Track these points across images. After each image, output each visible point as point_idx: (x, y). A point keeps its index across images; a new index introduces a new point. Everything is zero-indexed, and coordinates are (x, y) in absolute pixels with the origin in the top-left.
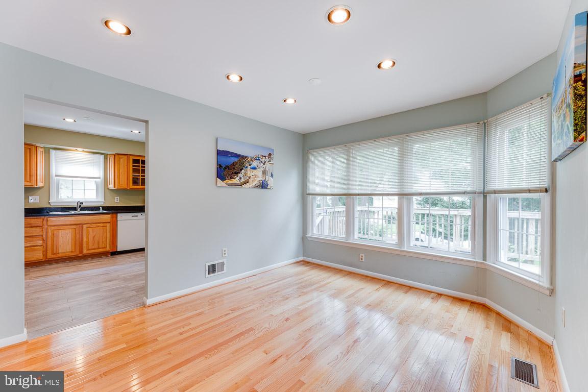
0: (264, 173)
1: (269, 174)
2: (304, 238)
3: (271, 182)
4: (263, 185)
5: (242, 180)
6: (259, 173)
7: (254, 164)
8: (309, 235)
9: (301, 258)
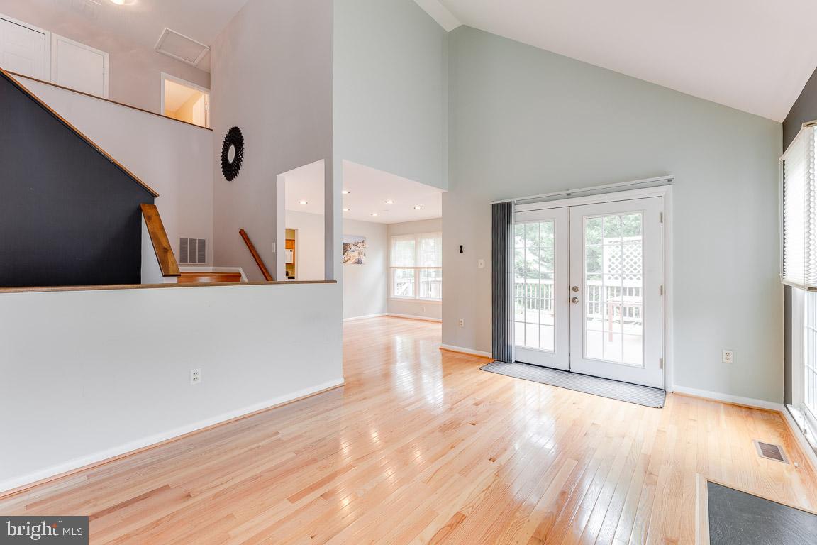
0: (359, 254)
1: (363, 254)
2: (388, 300)
3: (364, 259)
4: (359, 262)
5: (346, 259)
6: (356, 254)
7: (353, 248)
8: (392, 296)
9: (386, 314)
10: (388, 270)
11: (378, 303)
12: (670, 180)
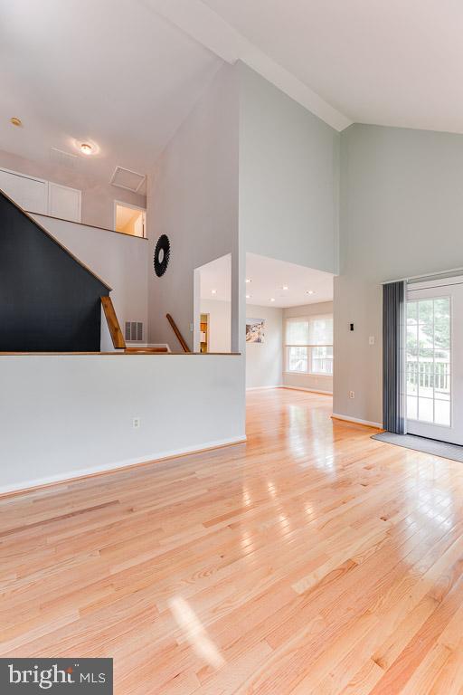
0: (259, 334)
1: (262, 334)
2: (284, 374)
3: (263, 339)
4: (259, 341)
5: (248, 338)
6: (256, 333)
7: (254, 329)
8: (287, 371)
9: (282, 386)
10: (284, 347)
11: (275, 376)
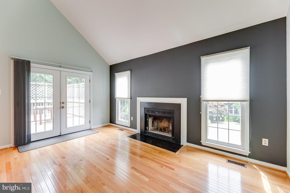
12: (92, 71)
